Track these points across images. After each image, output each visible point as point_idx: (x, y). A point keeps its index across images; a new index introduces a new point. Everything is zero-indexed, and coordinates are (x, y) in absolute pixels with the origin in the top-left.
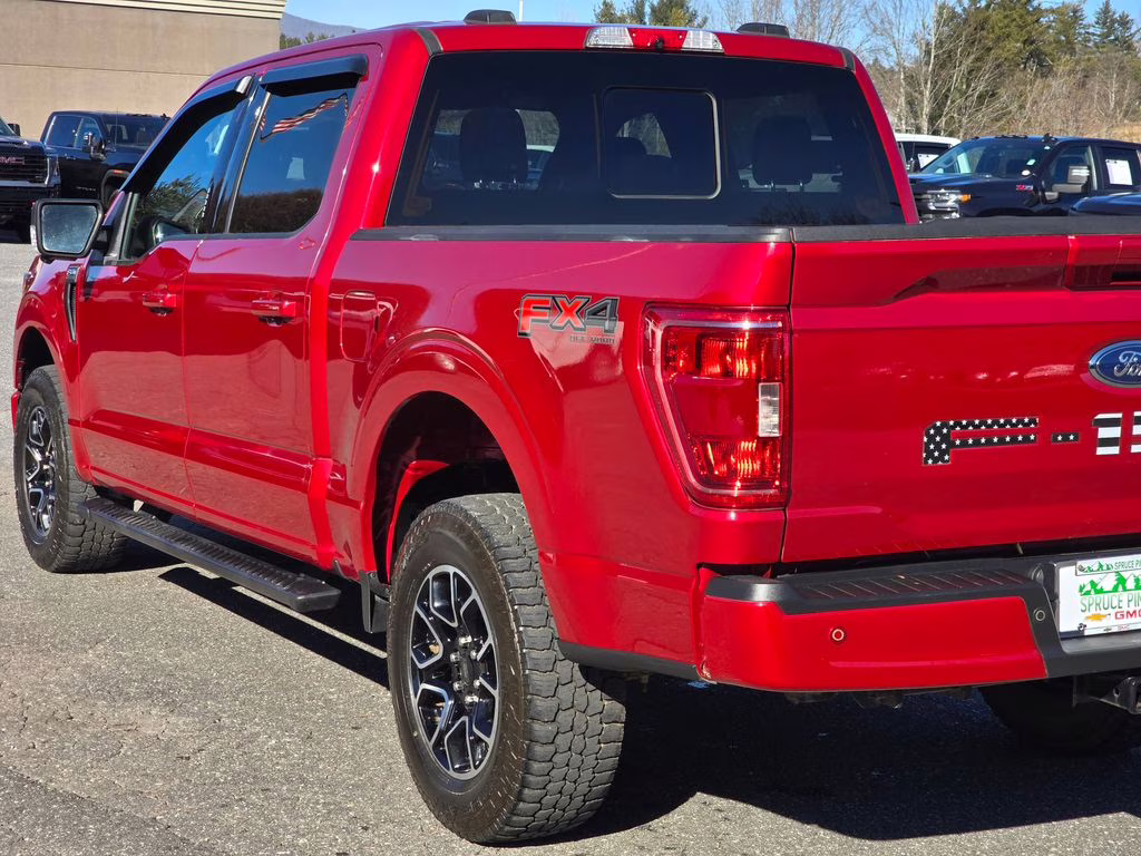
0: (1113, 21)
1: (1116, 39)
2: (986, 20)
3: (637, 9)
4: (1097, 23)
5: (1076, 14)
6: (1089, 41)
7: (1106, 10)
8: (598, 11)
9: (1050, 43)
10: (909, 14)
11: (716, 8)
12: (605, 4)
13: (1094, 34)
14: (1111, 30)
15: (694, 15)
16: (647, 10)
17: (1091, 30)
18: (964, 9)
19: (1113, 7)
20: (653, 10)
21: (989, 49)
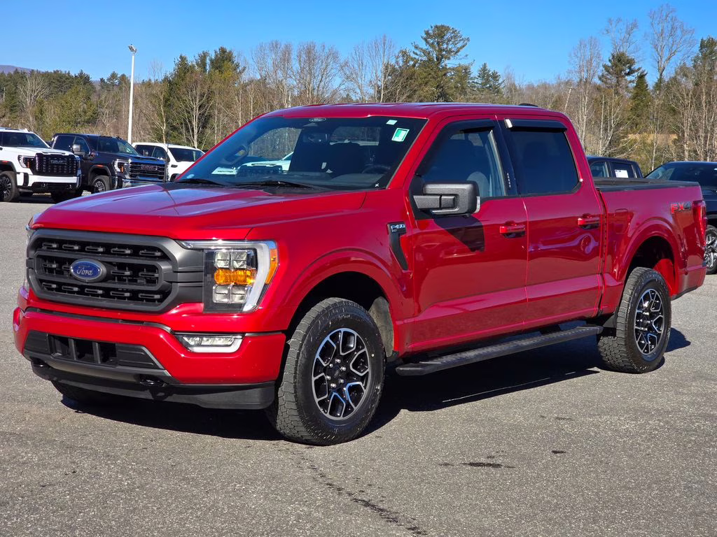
0: (489, 76)
1: (490, 86)
2: (413, 73)
3: (201, 61)
4: (479, 77)
5: (466, 70)
6: (475, 87)
7: (484, 69)
8: (177, 62)
9: (452, 88)
10: (367, 68)
11: (251, 62)
12: (181, 57)
13: (477, 83)
14: (488, 81)
15: (238, 66)
16: (208, 61)
17: (475, 81)
18: (400, 67)
19: (488, 68)
20: (212, 61)
21: (415, 91)
